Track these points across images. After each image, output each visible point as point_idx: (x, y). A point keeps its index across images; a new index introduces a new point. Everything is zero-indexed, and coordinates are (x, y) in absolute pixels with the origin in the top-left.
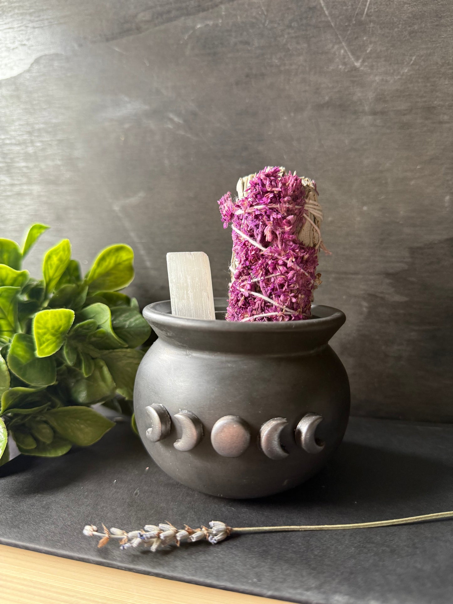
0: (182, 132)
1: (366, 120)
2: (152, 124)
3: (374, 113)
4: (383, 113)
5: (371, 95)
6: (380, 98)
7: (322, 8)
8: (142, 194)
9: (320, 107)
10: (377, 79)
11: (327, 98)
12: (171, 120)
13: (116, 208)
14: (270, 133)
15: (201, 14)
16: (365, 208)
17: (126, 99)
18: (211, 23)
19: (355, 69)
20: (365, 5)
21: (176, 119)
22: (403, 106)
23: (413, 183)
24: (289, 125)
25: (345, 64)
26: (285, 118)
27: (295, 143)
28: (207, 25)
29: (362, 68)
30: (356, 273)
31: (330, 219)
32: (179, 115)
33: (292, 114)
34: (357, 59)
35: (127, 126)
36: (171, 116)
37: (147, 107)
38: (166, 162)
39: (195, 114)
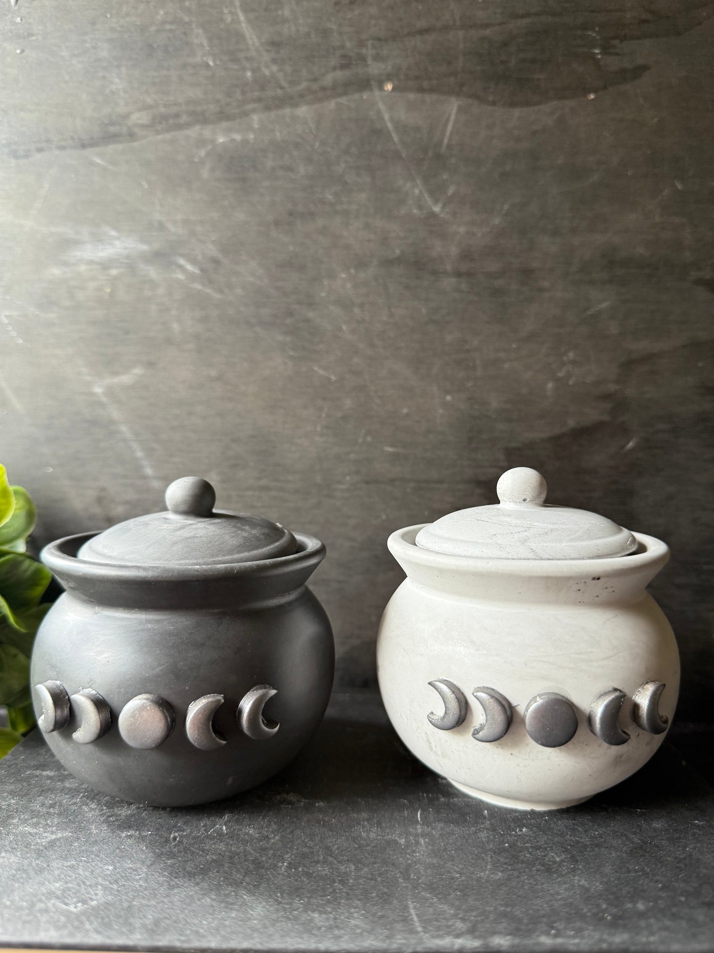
0: (198, 286)
1: (448, 283)
2: (152, 272)
3: (458, 274)
4: (469, 274)
5: (454, 251)
6: (466, 255)
7: (389, 132)
8: (138, 371)
9: (388, 263)
10: (462, 230)
11: (398, 252)
12: (181, 267)
13: (98, 390)
14: (323, 295)
15: (225, 124)
16: (449, 398)
17: (113, 233)
18: (238, 137)
19: (433, 215)
20: (444, 135)
21: (189, 267)
22: (493, 266)
23: (507, 366)
24: (349, 285)
25: (420, 207)
26: (344, 276)
27: (356, 310)
28: (233, 140)
29: (442, 216)
30: (441, 482)
31: (405, 411)
32: (193, 262)
33: (352, 271)
34: (436, 201)
35: (114, 272)
36: (182, 261)
37: (144, 247)
38: (176, 326)
39: (216, 262)
